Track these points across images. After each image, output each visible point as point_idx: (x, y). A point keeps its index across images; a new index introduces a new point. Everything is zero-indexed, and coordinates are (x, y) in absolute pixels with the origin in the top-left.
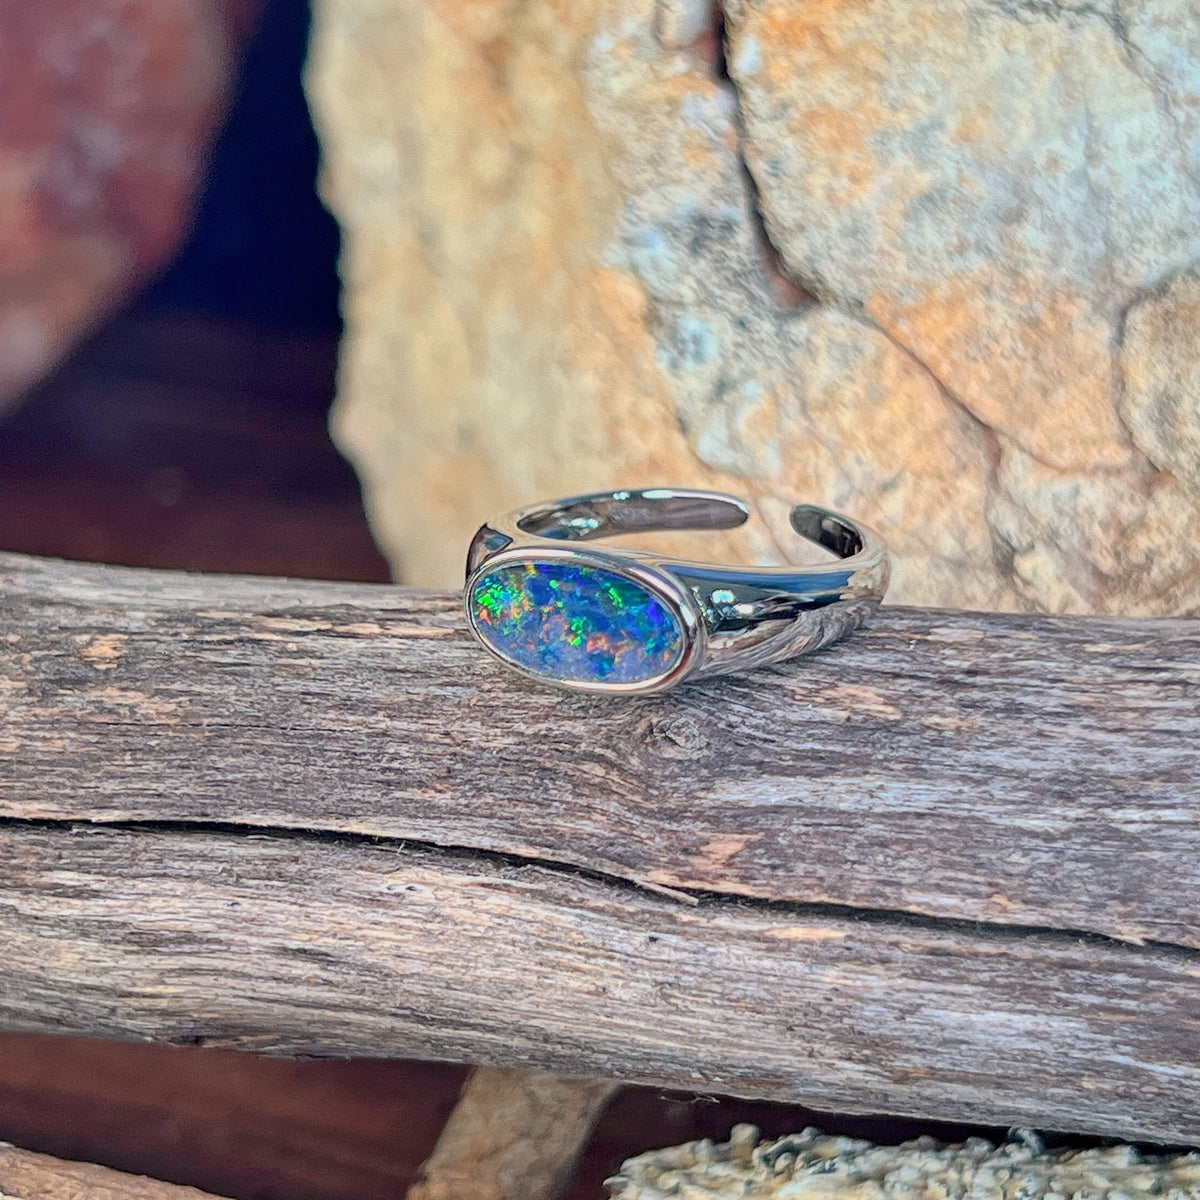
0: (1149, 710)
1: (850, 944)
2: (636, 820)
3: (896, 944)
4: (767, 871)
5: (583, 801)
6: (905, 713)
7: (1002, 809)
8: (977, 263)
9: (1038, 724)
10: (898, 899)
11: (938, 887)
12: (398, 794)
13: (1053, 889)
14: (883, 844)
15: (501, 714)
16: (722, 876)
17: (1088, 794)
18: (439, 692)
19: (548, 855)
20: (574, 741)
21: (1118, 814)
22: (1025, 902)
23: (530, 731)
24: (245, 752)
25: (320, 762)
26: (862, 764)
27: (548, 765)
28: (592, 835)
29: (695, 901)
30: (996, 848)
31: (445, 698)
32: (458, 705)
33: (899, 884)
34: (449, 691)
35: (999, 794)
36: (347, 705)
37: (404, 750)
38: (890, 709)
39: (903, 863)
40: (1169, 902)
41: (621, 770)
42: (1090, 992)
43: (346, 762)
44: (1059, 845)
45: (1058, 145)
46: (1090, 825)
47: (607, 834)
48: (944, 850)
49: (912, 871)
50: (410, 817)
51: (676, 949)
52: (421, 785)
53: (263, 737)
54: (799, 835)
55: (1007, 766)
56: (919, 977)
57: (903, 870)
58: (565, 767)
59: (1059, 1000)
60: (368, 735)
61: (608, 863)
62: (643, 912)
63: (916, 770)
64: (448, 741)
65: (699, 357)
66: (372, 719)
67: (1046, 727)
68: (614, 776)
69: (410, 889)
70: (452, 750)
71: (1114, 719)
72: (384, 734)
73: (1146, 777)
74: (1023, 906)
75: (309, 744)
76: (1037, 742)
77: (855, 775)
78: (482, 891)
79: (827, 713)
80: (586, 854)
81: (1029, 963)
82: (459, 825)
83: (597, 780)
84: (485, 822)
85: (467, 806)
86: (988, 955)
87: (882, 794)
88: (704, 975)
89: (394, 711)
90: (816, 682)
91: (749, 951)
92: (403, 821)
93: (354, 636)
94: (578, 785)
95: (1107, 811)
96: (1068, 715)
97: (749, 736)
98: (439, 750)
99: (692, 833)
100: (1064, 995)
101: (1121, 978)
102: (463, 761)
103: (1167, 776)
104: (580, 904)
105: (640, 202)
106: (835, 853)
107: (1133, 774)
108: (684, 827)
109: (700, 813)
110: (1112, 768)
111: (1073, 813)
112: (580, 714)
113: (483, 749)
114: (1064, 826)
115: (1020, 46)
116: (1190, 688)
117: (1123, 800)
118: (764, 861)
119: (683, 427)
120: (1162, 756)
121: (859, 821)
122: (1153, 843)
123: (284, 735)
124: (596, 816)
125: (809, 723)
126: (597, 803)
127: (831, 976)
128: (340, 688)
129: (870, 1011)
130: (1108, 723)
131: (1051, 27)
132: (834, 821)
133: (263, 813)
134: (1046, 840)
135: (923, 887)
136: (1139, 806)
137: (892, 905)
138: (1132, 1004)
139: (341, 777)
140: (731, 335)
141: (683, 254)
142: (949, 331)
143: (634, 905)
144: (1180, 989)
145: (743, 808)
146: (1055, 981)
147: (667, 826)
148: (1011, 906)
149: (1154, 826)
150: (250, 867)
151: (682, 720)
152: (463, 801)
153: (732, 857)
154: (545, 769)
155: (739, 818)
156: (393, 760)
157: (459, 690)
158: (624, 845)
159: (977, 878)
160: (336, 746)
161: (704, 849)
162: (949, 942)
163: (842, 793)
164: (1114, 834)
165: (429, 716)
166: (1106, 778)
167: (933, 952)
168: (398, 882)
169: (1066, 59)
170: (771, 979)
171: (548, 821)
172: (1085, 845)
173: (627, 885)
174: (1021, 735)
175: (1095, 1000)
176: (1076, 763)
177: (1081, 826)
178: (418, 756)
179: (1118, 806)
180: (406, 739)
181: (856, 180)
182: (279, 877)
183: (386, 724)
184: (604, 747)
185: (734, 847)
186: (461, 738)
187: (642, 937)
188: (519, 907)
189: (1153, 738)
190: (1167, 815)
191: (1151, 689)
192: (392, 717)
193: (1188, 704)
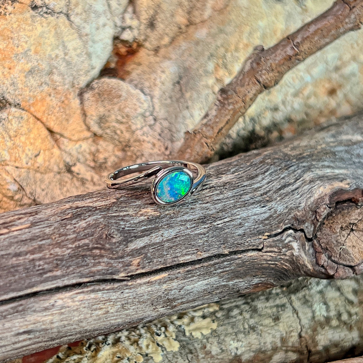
0: (211, 195)
1: (169, 276)
2: (112, 261)
3: (179, 273)
4: (147, 264)
5: (97, 261)
6: (160, 213)
7: (190, 230)
8: (45, 88)
9: (190, 206)
10: (178, 261)
11: (186, 255)
12: (45, 276)
13: (209, 246)
14: (171, 248)
15: (62, 244)
16: (137, 269)
17: (208, 220)
18: (41, 243)
19: (92, 279)
20: (87, 245)
21: (216, 224)
22: (205, 252)
23: (74, 246)
25: (18, 274)
26: (157, 229)
27: (83, 254)
28: (102, 269)
29: (129, 278)
30: (195, 240)
31: (44, 244)
32: (49, 245)
33: (177, 257)
34: (43, 242)
35: (188, 227)
36: (17, 255)
37: (41, 263)
38: (156, 213)
39: (177, 251)
40: (232, 241)
41: (104, 249)
43: (26, 271)
44: (207, 235)
45: (57, 52)
46: (211, 228)
47: (106, 268)
48: (184, 245)
49: (179, 252)
50: (51, 281)
51: (127, 293)
52: (50, 271)
54: (152, 252)
55: (188, 219)
56: (184, 279)
57: (177, 253)
58: (88, 253)
59: (213, 273)
60: (29, 262)
61: (108, 276)
62: (119, 286)
63: (170, 226)
64: (52, 256)
66: (27, 257)
67: (192, 207)
68: (103, 251)
69: (56, 302)
70: (55, 258)
71: (205, 200)
72: (33, 260)
73: (218, 212)
74: (204, 253)
75: (12, 270)
76: (192, 211)
77: (157, 232)
78: (75, 296)
79: (142, 218)
80: (102, 275)
81: (207, 266)
82: (65, 279)
83: (98, 254)
84: (73, 275)
85: (66, 272)
86: (199, 268)
87: (164, 235)
88: (134, 298)
89: (32, 252)
90: (136, 211)
91: (146, 287)
92: (49, 283)
93: (2, 234)
94: (94, 257)
95: (213, 223)
96: (195, 202)
97: (129, 230)
98: (51, 259)
99: (127, 261)
100: (214, 272)
101: (226, 263)
102: (60, 260)
103: (222, 211)
104: (103, 289)
106: (162, 254)
107: (215, 212)
108: (125, 259)
109: (128, 254)
110: (211, 212)
111: (206, 226)
112: (85, 237)
113: (64, 255)
114: (206, 230)
115: (45, 25)
116: (216, 188)
117: (216, 219)
118: (147, 262)
120: (219, 206)
121: (163, 244)
122: (225, 228)
123: (4, 269)
124: (102, 264)
125: (139, 222)
127: (165, 286)
128: (12, 250)
129: (173, 292)
130: (204, 202)
131: (52, 18)
132: (158, 246)
134: (204, 235)
135: (183, 256)
136: (219, 220)
137: (177, 262)
138: (228, 269)
139: (27, 276)
142: (43, 108)
143: (116, 285)
144: (237, 261)
145: (137, 249)
146: (212, 269)
147: (121, 260)
148: (202, 254)
149: (224, 224)
150: (7, 312)
151: (112, 231)
152: (64, 272)
153: (139, 263)
154: (83, 256)
155: (138, 252)
156: (39, 267)
157: (47, 241)
158: (111, 269)
159: (193, 249)
160: (21, 268)
161: (131, 263)
162: (190, 268)
163: (155, 238)
164: (217, 228)
165: (43, 251)
166: (210, 215)
167: (188, 271)
168: (52, 301)
169: (56, 27)
170: (151, 293)
171: (90, 269)
172: (212, 233)
173: (114, 280)
174: (188, 210)
175: (221, 270)
176: (202, 213)
177: (210, 229)
178: (46, 263)
179: (215, 221)
180: (40, 259)
181: (10, 69)
182: (17, 312)
183: (32, 257)
184: (96, 244)
185: (138, 260)
186: (55, 254)
187: (119, 293)
188: (86, 297)
189: (215, 203)
190: (226, 220)
191: (208, 190)
192: (33, 254)
193: (218, 192)
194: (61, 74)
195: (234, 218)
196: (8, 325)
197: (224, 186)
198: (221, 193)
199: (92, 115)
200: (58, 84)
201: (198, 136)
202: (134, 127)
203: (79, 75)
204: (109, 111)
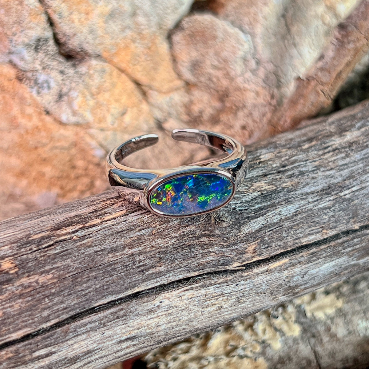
0: (335, 160)
1: (291, 261)
2: (223, 250)
3: (302, 256)
4: (265, 250)
5: (206, 251)
6: (276, 186)
7: (313, 204)
8: (129, 33)
9: (311, 176)
10: (301, 242)
11: (309, 234)
12: (147, 273)
13: (336, 222)
14: (292, 228)
15: (164, 233)
16: (253, 257)
17: (333, 191)
18: (140, 233)
19: (201, 272)
20: (193, 233)
21: (342, 194)
22: (331, 229)
23: (178, 235)
24: (88, 280)
25: (116, 273)
26: (274, 206)
27: (190, 244)
28: (213, 260)
29: (244, 268)
30: (319, 216)
31: (143, 235)
32: (149, 236)
33: (299, 238)
34: (143, 232)
35: (311, 200)
36: (114, 250)
37: (142, 258)
38: (271, 186)
39: (298, 231)
40: (363, 213)
41: (213, 236)
42: (349, 247)
43: (125, 269)
44: (333, 209)
46: (338, 200)
47: (217, 258)
48: (306, 223)
49: (301, 233)
50: (154, 279)
51: (243, 285)
52: (153, 267)
53: (92, 273)
54: (269, 235)
55: (309, 191)
56: (308, 263)
57: (299, 233)
58: (195, 242)
59: (342, 253)
60: (127, 257)
61: (220, 267)
62: (233, 278)
63: (288, 201)
64: (154, 249)
65: (49, 87)
66: (125, 252)
67: (313, 175)
68: (212, 239)
69: (161, 302)
70: (157, 251)
71: (328, 166)
72: (132, 255)
73: (344, 180)
74: (330, 230)
75: (109, 269)
76: (313, 181)
77: (274, 210)
78: (183, 293)
79: (256, 194)
80: (213, 267)
81: (335, 246)
82: (171, 275)
83: (207, 242)
84: (179, 270)
85: (171, 268)
86: (325, 248)
87: (282, 213)
88: (251, 289)
89: (130, 246)
90: (247, 186)
91: (264, 276)
92: (152, 281)
93: (94, 226)
94: (202, 246)
95: (340, 194)
96: (316, 170)
97: (240, 210)
98: (153, 253)
99: (241, 247)
100: (343, 251)
101: (356, 240)
102: (163, 253)
103: (349, 178)
104: (215, 283)
105: (15, 38)
106: (281, 236)
107: (341, 180)
108: (239, 247)
109: (242, 240)
110: (336, 181)
111: (331, 198)
112: (190, 223)
113: (167, 247)
114: (332, 203)
116: (340, 150)
117: (342, 189)
118: (264, 247)
119: (48, 113)
120: (345, 173)
121: (282, 224)
122: (354, 198)
123: (99, 269)
124: (212, 254)
125: (252, 200)
126: (210, 250)
127: (286, 273)
128: (107, 245)
129: (295, 279)
130: (328, 168)
132: (276, 227)
133: (105, 299)
134: (329, 209)
135: (306, 236)
136: (347, 189)
137: (299, 245)
138: (358, 246)
139: (126, 275)
140: (59, 77)
141: (32, 53)
142: (128, 58)
143: (230, 277)
145: (252, 233)
146: (340, 248)
147: (234, 248)
148: (327, 232)
149: (353, 193)
150: (107, 319)
151: (221, 213)
152: (169, 266)
153: (255, 250)
155: (252, 236)
156: (139, 263)
157: (146, 230)
158: (223, 260)
159: (317, 227)
160: (118, 266)
161: (246, 251)
162: (314, 250)
163: (272, 217)
164: (345, 200)
165: (143, 243)
166: (335, 184)
167: (312, 254)
168: (157, 303)
170: (270, 282)
171: (198, 262)
172: (338, 206)
173: (226, 271)
174: (309, 180)
175: (350, 249)
176: (326, 183)
177: (336, 201)
178: (147, 258)
179: (342, 191)
180: (140, 254)
181: (87, 14)
182: (118, 318)
183: (131, 251)
184: (204, 231)
185: (254, 246)
186: (158, 246)
187: (233, 286)
188: (196, 293)
189: (341, 168)
190: (354, 189)
191: (331, 154)
192: (131, 248)
193: (343, 155)
194: (146, 15)
195: (364, 185)
196: (108, 333)
197: (350, 146)
198: (347, 156)
199: (183, 61)
200: (142, 27)
201: (313, 83)
202: (233, 73)
203: (166, 14)
204: (203, 56)
